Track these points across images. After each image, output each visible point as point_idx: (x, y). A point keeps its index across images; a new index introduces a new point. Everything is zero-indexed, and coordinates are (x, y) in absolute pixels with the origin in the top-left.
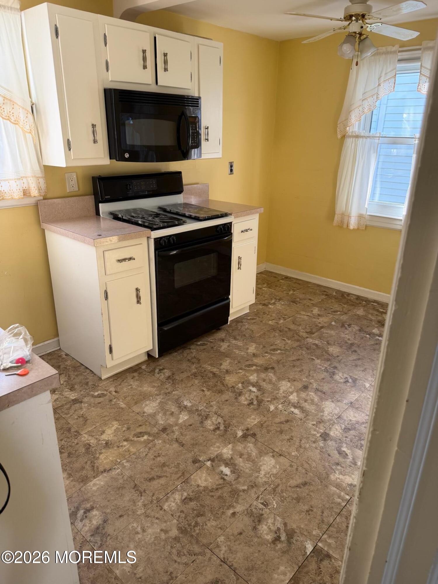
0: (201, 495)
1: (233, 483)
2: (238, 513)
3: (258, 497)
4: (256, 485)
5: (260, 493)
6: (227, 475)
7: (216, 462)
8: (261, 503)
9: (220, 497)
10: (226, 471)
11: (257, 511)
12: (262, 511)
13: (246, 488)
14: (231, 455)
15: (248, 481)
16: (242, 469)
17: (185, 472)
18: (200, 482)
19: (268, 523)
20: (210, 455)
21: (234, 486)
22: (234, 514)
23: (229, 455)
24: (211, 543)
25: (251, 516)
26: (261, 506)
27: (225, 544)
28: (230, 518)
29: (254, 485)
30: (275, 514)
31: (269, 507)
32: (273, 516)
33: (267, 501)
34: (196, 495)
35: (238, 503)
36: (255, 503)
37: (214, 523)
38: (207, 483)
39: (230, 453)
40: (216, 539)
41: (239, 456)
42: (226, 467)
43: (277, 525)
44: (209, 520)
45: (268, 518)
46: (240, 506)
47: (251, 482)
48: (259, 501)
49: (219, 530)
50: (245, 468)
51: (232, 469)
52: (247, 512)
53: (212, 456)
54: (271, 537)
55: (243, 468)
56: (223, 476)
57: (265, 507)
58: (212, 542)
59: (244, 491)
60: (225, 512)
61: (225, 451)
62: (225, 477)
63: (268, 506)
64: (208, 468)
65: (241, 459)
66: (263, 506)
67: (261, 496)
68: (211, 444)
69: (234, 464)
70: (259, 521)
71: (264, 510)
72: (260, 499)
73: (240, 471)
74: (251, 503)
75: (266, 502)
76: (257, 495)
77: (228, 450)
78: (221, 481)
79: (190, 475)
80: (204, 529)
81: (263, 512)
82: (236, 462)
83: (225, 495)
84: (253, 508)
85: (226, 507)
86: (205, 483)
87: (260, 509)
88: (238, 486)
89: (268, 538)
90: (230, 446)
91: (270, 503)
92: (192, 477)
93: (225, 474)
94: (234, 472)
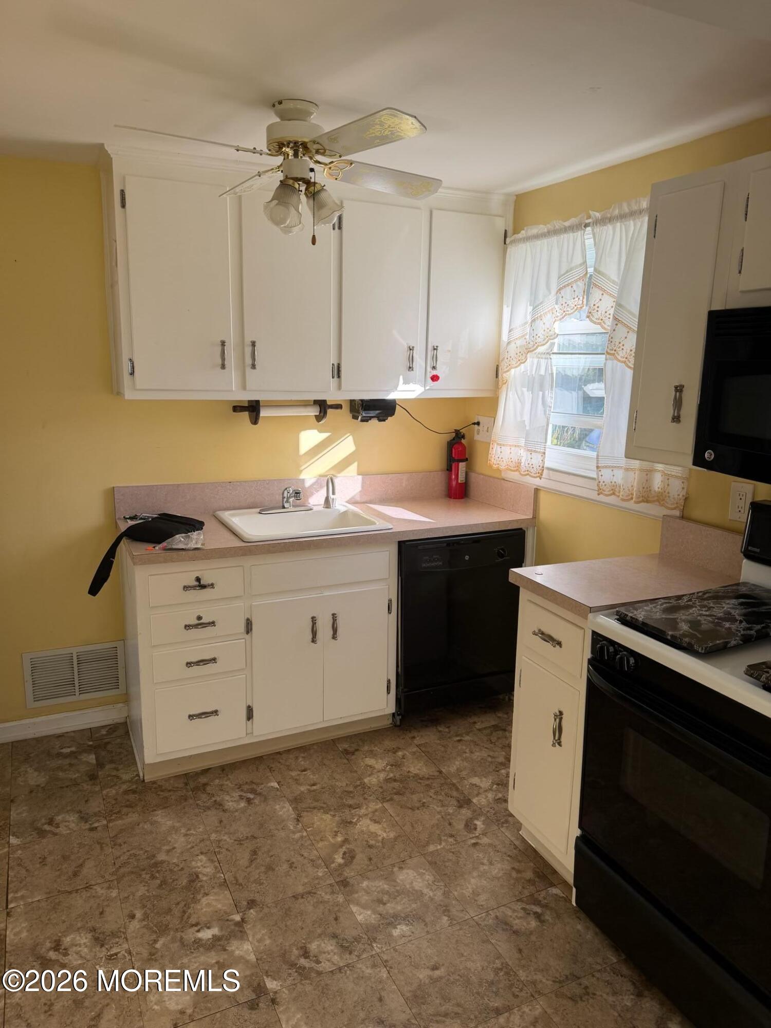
0: (189, 893)
1: (178, 935)
2: (130, 922)
3: (130, 953)
4: (149, 960)
5: (133, 959)
6: (198, 931)
7: (233, 927)
8: (119, 952)
9: (170, 910)
10: (206, 935)
11: (112, 943)
12: (107, 949)
13: (158, 946)
14: (233, 952)
15: (166, 954)
16: (194, 955)
17: (241, 887)
18: (212, 898)
19: (86, 947)
20: (252, 925)
21: (172, 933)
22: (132, 917)
23: (233, 948)
24: (118, 883)
25: (112, 933)
26: (114, 951)
27: (105, 894)
28: (132, 911)
29: (153, 957)
30: (88, 961)
31: (104, 958)
32: (88, 957)
33: (114, 961)
34: (195, 888)
35: (144, 927)
36: (125, 946)
37: (140, 893)
38: (204, 905)
39: (237, 952)
40: (118, 889)
41: (222, 961)
42: (213, 935)
43: (72, 955)
44: (148, 891)
45: (91, 951)
46: (137, 927)
47: (162, 956)
48: (123, 952)
49: (126, 895)
50: (193, 960)
51: (204, 942)
52: (121, 932)
53: (247, 927)
54: (65, 942)
55: (195, 957)
56: (199, 927)
57: (109, 954)
58: (119, 885)
59: (155, 941)
60: (143, 908)
61: (247, 946)
62: (196, 928)
63: (107, 959)
64: (229, 914)
65: (214, 961)
66: (112, 953)
67: (128, 957)
68: (274, 932)
69: (212, 948)
70: (96, 939)
71: (106, 951)
72: (126, 955)
73: (193, 951)
74: (129, 942)
75: (114, 959)
76: (134, 953)
77: (245, 951)
78: (193, 920)
79: (232, 891)
80: (141, 882)
81: (104, 949)
82: (213, 953)
83: (168, 917)
84: (121, 941)
85: (149, 912)
86: (205, 903)
87: (111, 948)
88: (169, 938)
89: (68, 938)
90: (252, 958)
91: (108, 963)
92: (227, 892)
93: (201, 930)
94: (197, 943)
